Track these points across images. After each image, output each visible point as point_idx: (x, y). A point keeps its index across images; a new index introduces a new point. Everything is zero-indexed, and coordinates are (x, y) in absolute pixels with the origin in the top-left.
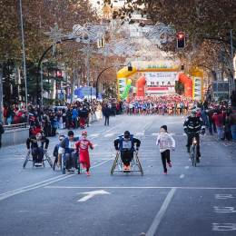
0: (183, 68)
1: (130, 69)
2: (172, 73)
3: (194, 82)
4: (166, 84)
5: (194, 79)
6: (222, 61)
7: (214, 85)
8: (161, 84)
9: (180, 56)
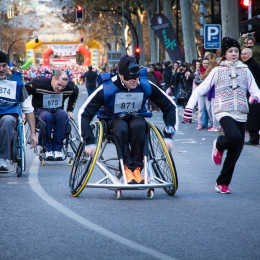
0: (82, 40)
1: (37, 41)
2: (73, 46)
3: (93, 53)
4: (68, 54)
5: (92, 50)
6: (115, 34)
7: (109, 55)
8: (63, 55)
9: (79, 28)
